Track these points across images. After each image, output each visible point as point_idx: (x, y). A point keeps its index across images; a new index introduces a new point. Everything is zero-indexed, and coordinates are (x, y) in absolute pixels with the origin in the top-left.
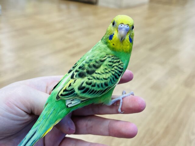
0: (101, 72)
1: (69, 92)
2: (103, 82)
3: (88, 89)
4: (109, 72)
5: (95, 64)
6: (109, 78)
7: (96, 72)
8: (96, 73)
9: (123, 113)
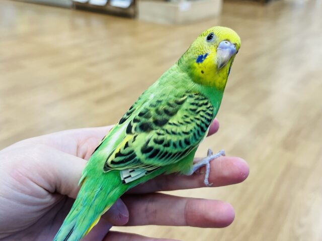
0: (179, 122)
1: (126, 158)
2: (183, 138)
3: (157, 151)
4: (192, 121)
5: (167, 109)
6: (191, 131)
7: (170, 121)
8: (170, 124)
9: (212, 186)
